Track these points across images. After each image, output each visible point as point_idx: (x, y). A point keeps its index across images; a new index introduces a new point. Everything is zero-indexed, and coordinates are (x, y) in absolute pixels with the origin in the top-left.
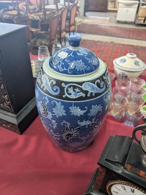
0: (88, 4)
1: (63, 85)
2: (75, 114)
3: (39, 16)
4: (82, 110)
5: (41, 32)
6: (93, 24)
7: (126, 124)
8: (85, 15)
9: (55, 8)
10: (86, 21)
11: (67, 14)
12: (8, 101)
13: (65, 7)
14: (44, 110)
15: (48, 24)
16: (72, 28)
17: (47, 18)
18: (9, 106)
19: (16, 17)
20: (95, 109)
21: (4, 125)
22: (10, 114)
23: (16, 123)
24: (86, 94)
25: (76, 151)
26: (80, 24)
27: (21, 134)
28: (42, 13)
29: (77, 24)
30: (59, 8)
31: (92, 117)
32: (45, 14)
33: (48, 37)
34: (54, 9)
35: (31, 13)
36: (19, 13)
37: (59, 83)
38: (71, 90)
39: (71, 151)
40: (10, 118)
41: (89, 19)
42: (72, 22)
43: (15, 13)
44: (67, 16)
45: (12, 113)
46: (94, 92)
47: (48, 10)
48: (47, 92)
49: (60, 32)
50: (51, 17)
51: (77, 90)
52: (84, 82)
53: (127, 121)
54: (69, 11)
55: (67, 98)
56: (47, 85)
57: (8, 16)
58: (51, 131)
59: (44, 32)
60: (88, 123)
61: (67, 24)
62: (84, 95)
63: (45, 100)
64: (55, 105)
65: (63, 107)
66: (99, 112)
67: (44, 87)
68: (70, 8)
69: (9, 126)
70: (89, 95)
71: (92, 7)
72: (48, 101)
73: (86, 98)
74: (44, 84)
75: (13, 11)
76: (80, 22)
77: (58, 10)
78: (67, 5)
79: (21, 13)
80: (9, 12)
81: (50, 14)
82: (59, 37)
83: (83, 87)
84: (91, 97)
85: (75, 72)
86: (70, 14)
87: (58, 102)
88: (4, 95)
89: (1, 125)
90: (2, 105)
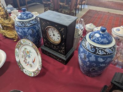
1: (97, 48)
2: (100, 61)
4: (103, 59)
5: (66, 5)
7: (117, 67)
12: (64, 50)
14: (85, 57)
16: (84, 2)
18: (63, 52)
20: (109, 60)
22: (62, 55)
23: (65, 60)
24: (106, 53)
25: (93, 77)
27: (65, 65)
31: (107, 63)
33: (69, 8)
37: (95, 47)
38: (100, 51)
39: (91, 76)
40: (63, 57)
45: (64, 55)
46: (110, 53)
48: (88, 50)
49: (76, 5)
51: (103, 51)
52: (106, 48)
53: (118, 65)
55: (98, 54)
56: (89, 47)
58: (85, 66)
59: (67, 5)
60: (104, 65)
62: (105, 54)
63: (87, 53)
64: (91, 56)
65: (95, 57)
66: (110, 61)
67: (87, 48)
69: (60, 61)
70: (107, 54)
72: (88, 54)
73: (106, 55)
74: (87, 47)
82: (75, 8)
83: (105, 50)
84: (109, 54)
85: (102, 43)
87: (93, 55)
88: (63, 47)
89: (56, 59)
90: (59, 51)
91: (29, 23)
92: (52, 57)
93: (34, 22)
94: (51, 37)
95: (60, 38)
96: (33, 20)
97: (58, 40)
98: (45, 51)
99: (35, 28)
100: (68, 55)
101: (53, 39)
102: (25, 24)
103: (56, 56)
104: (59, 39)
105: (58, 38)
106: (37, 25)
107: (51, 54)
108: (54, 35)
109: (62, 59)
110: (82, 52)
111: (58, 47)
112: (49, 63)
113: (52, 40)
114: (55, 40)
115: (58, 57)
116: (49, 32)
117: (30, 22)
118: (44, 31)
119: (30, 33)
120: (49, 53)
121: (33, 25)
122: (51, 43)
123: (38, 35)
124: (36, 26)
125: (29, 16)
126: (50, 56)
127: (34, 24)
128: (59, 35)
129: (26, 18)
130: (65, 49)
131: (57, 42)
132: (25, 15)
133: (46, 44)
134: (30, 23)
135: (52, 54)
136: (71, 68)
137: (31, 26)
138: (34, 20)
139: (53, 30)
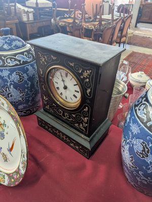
0: (141, 15)
3: (94, 25)
6: (145, 36)
8: (136, 26)
9: (110, 18)
10: (137, 32)
11: (121, 24)
13: (120, 18)
15: (102, 34)
16: (123, 39)
17: (102, 28)
19: (70, 25)
21: (72, 145)
22: (83, 136)
26: (132, 35)
27: (88, 159)
28: (97, 23)
29: (129, 36)
30: (114, 19)
32: (100, 24)
34: (109, 20)
35: (86, 22)
36: (74, 21)
40: (83, 140)
41: (141, 31)
42: (124, 33)
43: (71, 21)
44: (121, 27)
47: (104, 20)
50: (105, 28)
54: (124, 22)
57: (63, 24)
58: (140, 173)
61: (119, 35)
68: (125, 19)
69: (77, 147)
71: (144, 19)
75: (69, 19)
76: (132, 33)
77: (113, 20)
78: (122, 16)
79: (76, 21)
80: (65, 20)
81: (105, 24)
86: (124, 25)
88: (85, 117)
89: (68, 143)
90: (76, 125)
91: (13, 60)
92: (59, 137)
93: (24, 58)
94: (59, 92)
95: (79, 95)
96: (22, 53)
97: (75, 100)
98: (45, 121)
99: (26, 71)
100: (97, 135)
101: (64, 97)
102: (3, 61)
103: (67, 136)
104: (76, 97)
105: (74, 96)
106: (32, 65)
107: (57, 130)
108: (65, 88)
109: (81, 145)
110: (137, 137)
111: (74, 116)
112: (51, 151)
113: (60, 99)
114: (69, 100)
115: (73, 140)
116: (55, 80)
117: (16, 58)
118: (44, 78)
119: (13, 81)
120: (53, 127)
121: (21, 64)
122: (58, 106)
123: (32, 85)
124: (30, 67)
125: (14, 44)
126: (55, 134)
127: (25, 63)
128: (77, 88)
129: (8, 48)
130: (90, 122)
131: (73, 105)
132: (6, 42)
133: (48, 107)
134: (16, 60)
135: (60, 132)
136: (103, 168)
137: (17, 65)
138: (25, 53)
139: (64, 75)
